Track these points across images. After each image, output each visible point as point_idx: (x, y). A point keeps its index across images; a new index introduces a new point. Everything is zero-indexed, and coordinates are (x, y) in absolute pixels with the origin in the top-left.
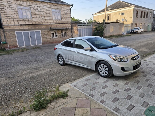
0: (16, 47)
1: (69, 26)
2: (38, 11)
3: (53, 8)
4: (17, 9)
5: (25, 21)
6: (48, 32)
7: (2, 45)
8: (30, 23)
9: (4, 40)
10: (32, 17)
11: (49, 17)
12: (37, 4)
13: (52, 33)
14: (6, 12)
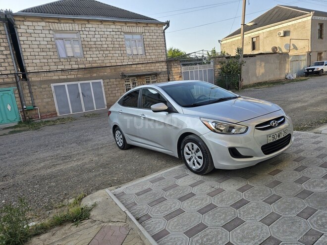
0: (53, 116)
1: (162, 67)
2: (95, 40)
3: (126, 33)
4: (53, 39)
5: (71, 63)
6: (118, 83)
7: (27, 113)
8: (81, 66)
9: (31, 102)
10: (85, 53)
11: (119, 52)
12: (94, 26)
13: (127, 83)
14: (31, 46)
